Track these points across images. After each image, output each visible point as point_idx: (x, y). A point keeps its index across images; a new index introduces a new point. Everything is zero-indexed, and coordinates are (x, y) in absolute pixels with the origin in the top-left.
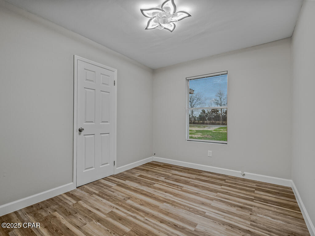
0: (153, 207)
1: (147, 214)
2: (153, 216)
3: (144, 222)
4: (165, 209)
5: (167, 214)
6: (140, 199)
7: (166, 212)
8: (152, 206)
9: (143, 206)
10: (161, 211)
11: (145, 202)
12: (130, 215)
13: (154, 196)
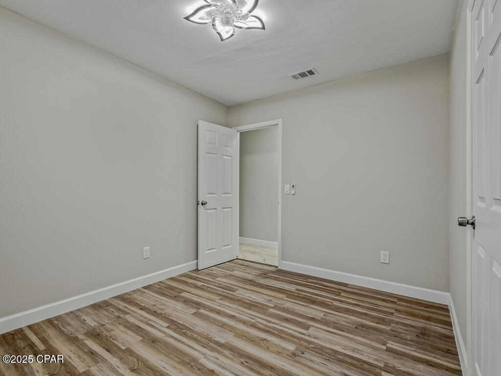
0: (244, 336)
1: (253, 326)
2: (244, 322)
3: (256, 316)
4: (225, 332)
5: (223, 325)
6: (270, 351)
7: (225, 328)
8: (246, 337)
9: (262, 337)
10: (232, 329)
11: (259, 345)
12: (277, 325)
13: (242, 360)
